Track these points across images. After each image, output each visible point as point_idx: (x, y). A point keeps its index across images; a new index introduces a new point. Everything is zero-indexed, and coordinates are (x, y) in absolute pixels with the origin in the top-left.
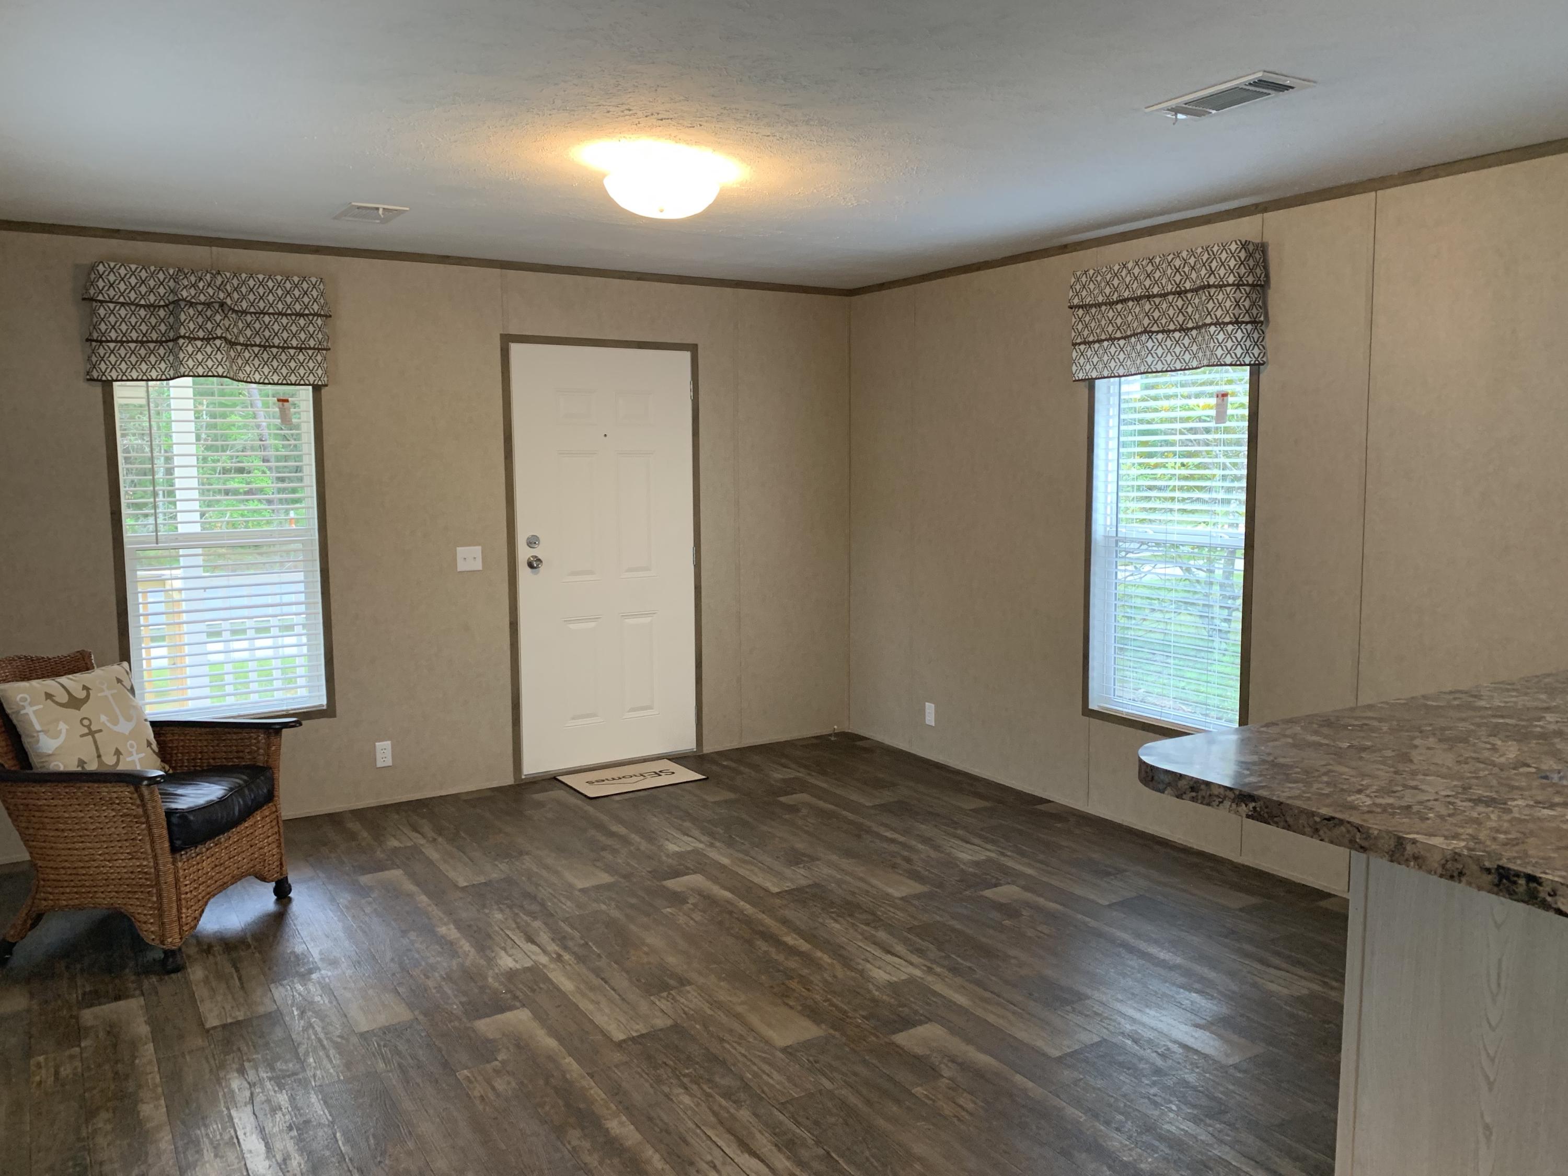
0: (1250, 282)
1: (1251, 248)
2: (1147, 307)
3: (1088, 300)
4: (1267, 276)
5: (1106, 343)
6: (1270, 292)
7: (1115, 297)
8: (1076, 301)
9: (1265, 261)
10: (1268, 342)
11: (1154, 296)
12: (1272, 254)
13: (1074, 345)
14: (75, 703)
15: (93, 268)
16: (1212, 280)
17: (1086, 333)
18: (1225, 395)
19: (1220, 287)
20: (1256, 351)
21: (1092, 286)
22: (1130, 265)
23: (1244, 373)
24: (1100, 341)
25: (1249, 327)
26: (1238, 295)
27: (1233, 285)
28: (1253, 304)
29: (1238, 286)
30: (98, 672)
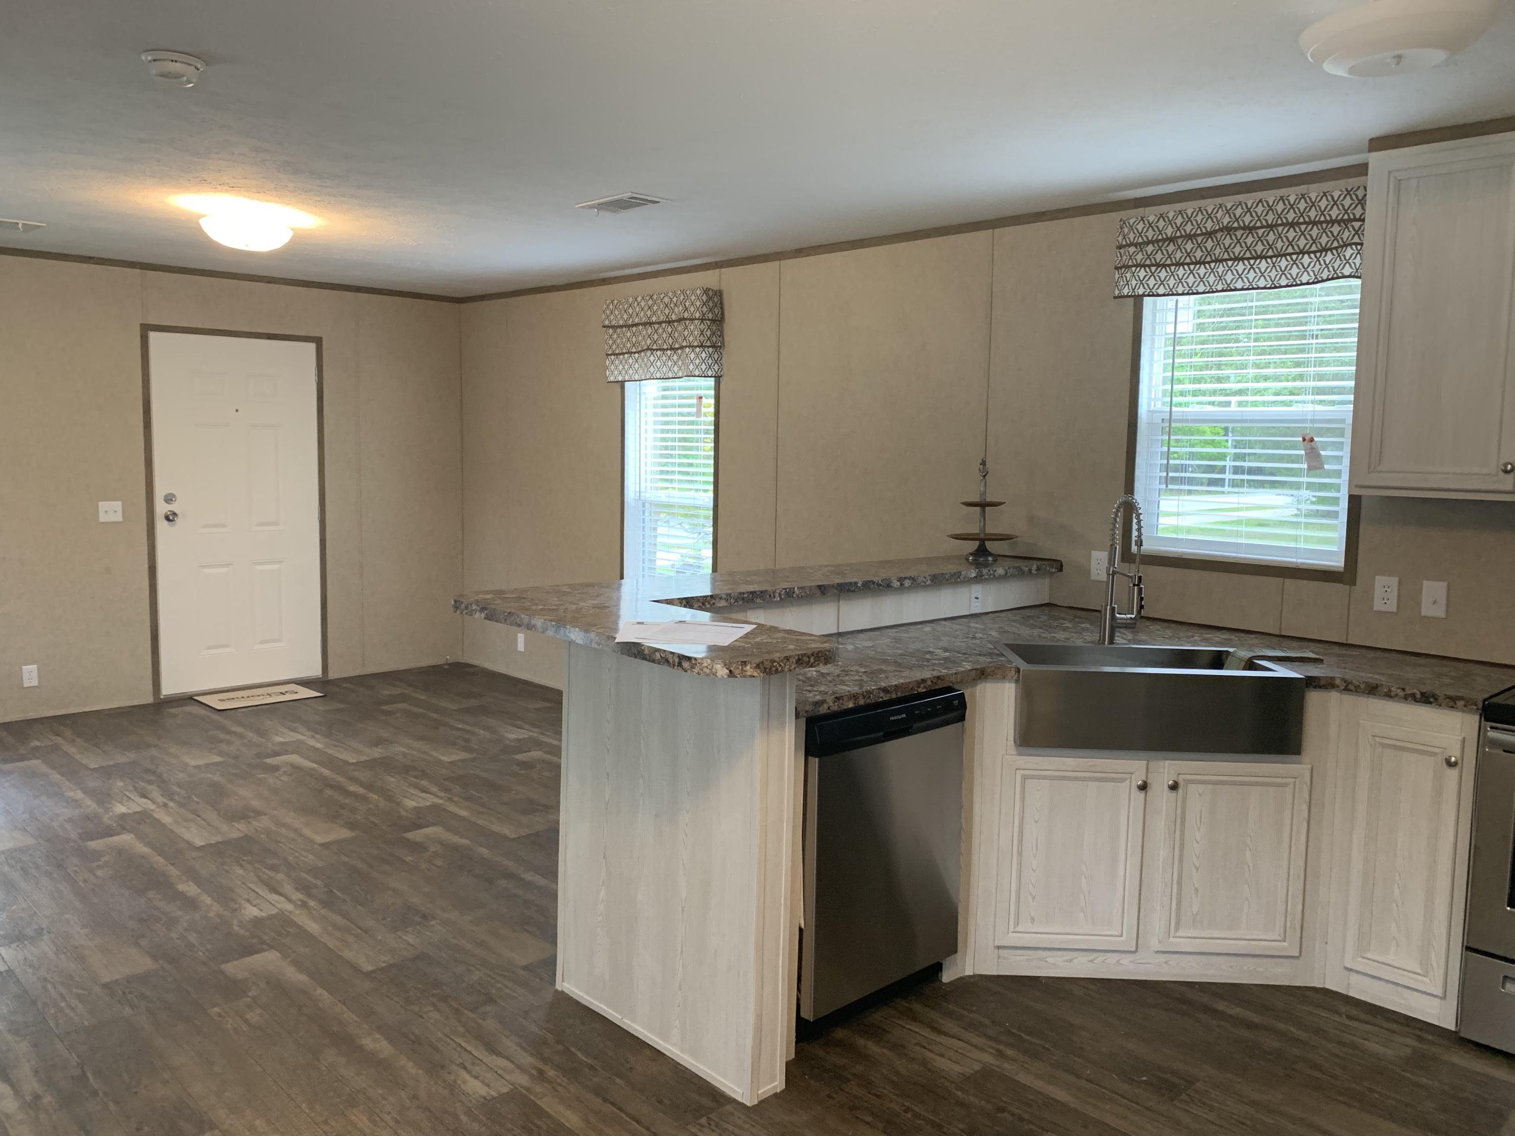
0: (710, 318)
1: (711, 293)
2: (650, 331)
3: (613, 323)
4: (723, 314)
5: (626, 356)
6: (725, 326)
7: (630, 322)
8: (607, 323)
9: (721, 303)
10: (724, 361)
11: (654, 323)
12: (725, 296)
13: (608, 355)
16: (686, 315)
17: (614, 347)
18: (701, 398)
19: (692, 320)
20: (716, 367)
21: (616, 312)
22: (639, 299)
23: (711, 382)
24: (623, 354)
25: (711, 350)
26: (702, 327)
27: (698, 319)
28: (713, 334)
29: (702, 320)
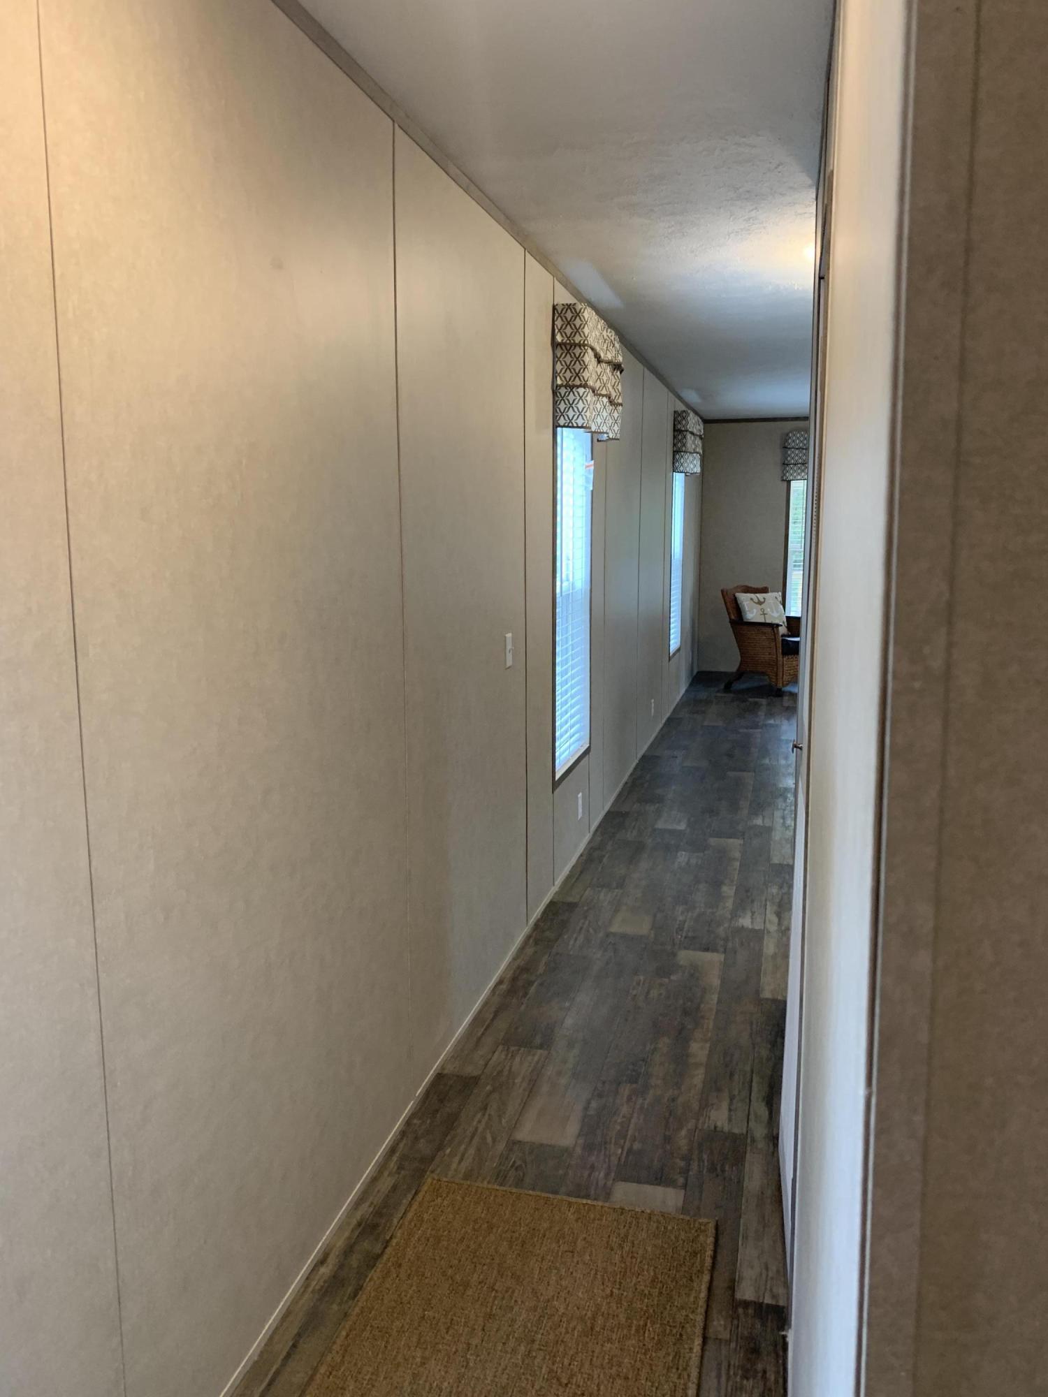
14: (760, 603)
15: (788, 435)
30: (770, 594)
